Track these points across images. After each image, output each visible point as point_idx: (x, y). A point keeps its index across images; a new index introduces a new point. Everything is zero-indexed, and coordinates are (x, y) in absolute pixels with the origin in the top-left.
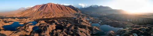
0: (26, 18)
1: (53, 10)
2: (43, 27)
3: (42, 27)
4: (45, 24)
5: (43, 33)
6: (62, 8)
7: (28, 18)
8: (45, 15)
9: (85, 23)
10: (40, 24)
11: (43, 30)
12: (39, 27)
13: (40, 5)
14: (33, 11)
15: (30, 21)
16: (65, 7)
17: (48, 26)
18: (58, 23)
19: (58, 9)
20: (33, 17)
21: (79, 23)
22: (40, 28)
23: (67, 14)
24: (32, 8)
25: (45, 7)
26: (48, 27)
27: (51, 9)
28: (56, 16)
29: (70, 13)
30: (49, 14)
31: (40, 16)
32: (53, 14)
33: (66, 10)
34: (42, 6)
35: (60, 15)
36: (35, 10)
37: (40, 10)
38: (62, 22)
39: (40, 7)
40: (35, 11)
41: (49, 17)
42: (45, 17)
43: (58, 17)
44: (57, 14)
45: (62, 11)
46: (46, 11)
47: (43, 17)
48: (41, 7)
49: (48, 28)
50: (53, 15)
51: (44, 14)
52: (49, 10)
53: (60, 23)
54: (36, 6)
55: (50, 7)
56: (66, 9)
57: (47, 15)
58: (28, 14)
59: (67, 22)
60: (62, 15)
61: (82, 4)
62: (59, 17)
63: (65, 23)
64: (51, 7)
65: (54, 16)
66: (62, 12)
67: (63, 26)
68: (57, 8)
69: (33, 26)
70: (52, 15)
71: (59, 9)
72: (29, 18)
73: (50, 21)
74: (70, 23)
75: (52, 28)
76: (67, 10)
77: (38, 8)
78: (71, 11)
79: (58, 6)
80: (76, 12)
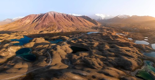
0: (9, 33)
1: (58, 21)
2: (42, 51)
3: (40, 50)
4: (47, 44)
5: (45, 62)
6: (72, 19)
7: (13, 32)
8: (45, 28)
9: (124, 40)
10: (36, 45)
11: (43, 55)
12: (34, 50)
13: (36, 15)
14: (25, 23)
15: (15, 38)
16: (77, 18)
17: (55, 48)
18: (73, 41)
19: (66, 20)
20: (23, 32)
21: (113, 39)
22: (35, 52)
24: (23, 18)
25: (44, 17)
26: (56, 50)
27: (53, 19)
28: (64, 30)
30: (52, 27)
31: (35, 31)
32: (58, 27)
34: (40, 16)
35: (70, 28)
36: (28, 21)
37: (37, 21)
38: (80, 40)
39: (35, 18)
40: (27, 23)
41: (52, 32)
42: (45, 32)
43: (67, 31)
44: (66, 27)
45: (73, 23)
46: (46, 23)
47: (41, 32)
48: (38, 18)
49: (54, 52)
50: (59, 29)
51: (42, 27)
52: (51, 22)
53: (77, 41)
54: (29, 16)
55: (53, 17)
56: (79, 20)
57: (47, 29)
58: (14, 28)
59: (88, 38)
60: (73, 29)
61: (101, 14)
62: (69, 31)
63: (87, 40)
65: (60, 31)
66: (73, 25)
67: (86, 46)
68: (64, 19)
69: (19, 48)
71: (68, 20)
72: (15, 33)
73: (55, 37)
74: (95, 40)
75: (65, 51)
76: (81, 21)
77: (32, 19)
78: (86, 23)
79: (66, 17)
80: (94, 24)
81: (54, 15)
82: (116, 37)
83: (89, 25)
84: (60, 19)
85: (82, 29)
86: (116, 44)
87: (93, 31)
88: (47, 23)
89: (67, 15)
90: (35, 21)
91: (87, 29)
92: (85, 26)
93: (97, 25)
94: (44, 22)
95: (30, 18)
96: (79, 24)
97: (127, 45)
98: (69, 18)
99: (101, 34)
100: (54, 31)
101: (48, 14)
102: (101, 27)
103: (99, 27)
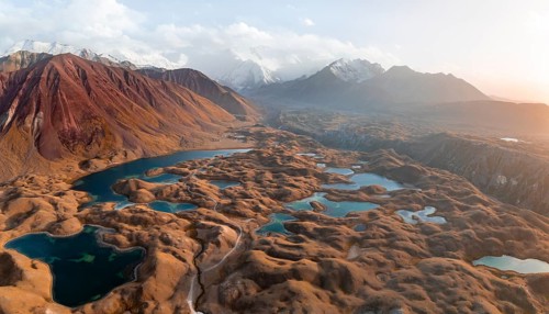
1: (110, 111)
6: (149, 95)
16: (165, 87)
19: (133, 103)
23: (193, 135)
25: (42, 87)
27: (90, 102)
28: (147, 148)
30: (103, 141)
32: (124, 139)
33: (179, 109)
35: (162, 141)
44: (146, 137)
45: (161, 117)
51: (64, 141)
52: (88, 117)
55: (81, 90)
56: (174, 97)
60: (171, 144)
62: (166, 152)
64: (89, 90)
65: (139, 153)
66: (161, 123)
68: (123, 96)
70: (119, 144)
71: (134, 98)
76: (183, 104)
78: (202, 114)
79: (125, 85)
80: (233, 117)
81: (85, 78)
82: (290, 158)
83: (213, 121)
84: (111, 97)
85: (196, 140)
86: (284, 172)
87: (234, 146)
88: (74, 125)
89: (126, 74)
91: (213, 140)
92: (204, 127)
93: (243, 119)
94: (61, 120)
96: (180, 120)
97: (303, 172)
98: (138, 90)
99: (259, 153)
100: (121, 155)
101: (57, 74)
102: (258, 129)
103: (253, 130)
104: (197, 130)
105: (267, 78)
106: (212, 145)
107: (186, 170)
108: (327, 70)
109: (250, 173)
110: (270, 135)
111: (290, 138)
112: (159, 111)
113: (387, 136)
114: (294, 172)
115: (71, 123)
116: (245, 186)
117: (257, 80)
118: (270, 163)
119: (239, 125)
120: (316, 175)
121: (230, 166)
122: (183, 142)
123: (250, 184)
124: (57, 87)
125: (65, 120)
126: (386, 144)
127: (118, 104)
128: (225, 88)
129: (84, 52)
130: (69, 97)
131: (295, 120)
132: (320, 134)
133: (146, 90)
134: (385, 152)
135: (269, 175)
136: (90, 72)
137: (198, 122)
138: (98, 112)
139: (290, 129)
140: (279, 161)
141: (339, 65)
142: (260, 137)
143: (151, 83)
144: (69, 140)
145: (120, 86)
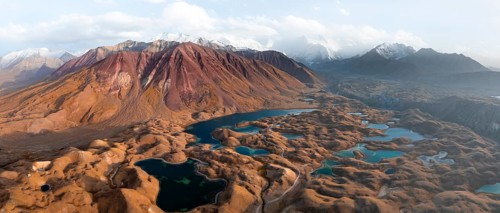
1: (215, 80)
6: (244, 69)
13: (140, 55)
14: (119, 87)
16: (255, 64)
19: (232, 75)
23: (274, 98)
25: (171, 63)
27: (202, 74)
28: (240, 106)
29: (282, 92)
30: (209, 100)
32: (224, 99)
33: (265, 79)
34: (154, 61)
35: (250, 101)
36: (125, 79)
37: (156, 80)
39: (142, 67)
40: (126, 88)
42: (206, 116)
44: (240, 98)
45: (251, 85)
48: (150, 65)
50: (228, 104)
51: (183, 99)
52: (200, 84)
54: (120, 60)
55: (197, 66)
56: (261, 70)
57: (202, 107)
60: (258, 104)
62: (253, 109)
64: (202, 66)
65: (234, 109)
66: (251, 89)
67: (299, 131)
68: (224, 68)
70: (221, 103)
71: (234, 73)
74: (309, 123)
76: (267, 76)
77: (133, 70)
78: (281, 83)
79: (227, 62)
80: (304, 85)
81: (199, 58)
82: (342, 117)
83: (289, 88)
84: (217, 71)
85: (276, 102)
86: (336, 128)
87: (303, 107)
88: (191, 88)
89: (228, 55)
90: (150, 78)
91: (288, 102)
93: (312, 87)
94: (182, 85)
95: (126, 66)
96: (265, 87)
98: (236, 66)
99: (320, 113)
100: (221, 110)
101: (181, 55)
102: (321, 94)
103: (318, 95)
104: (277, 94)
105: (331, 56)
106: (287, 106)
107: (266, 124)
108: (374, 50)
109: (311, 128)
110: (330, 99)
111: (344, 101)
112: (251, 80)
113: (415, 99)
114: (344, 128)
115: (189, 87)
116: (307, 138)
117: (323, 57)
118: (326, 120)
119: (309, 91)
120: (360, 130)
121: (298, 122)
122: (266, 103)
123: (311, 137)
124: (181, 64)
125: (185, 85)
126: (414, 105)
127: (221, 75)
128: (299, 64)
129: (200, 40)
130: (189, 71)
131: (349, 87)
132: (367, 98)
133: (242, 66)
134: (412, 111)
135: (325, 130)
136: (203, 54)
137: (277, 89)
138: (207, 80)
139: (345, 94)
140: (333, 120)
141: (382, 47)
142: (322, 100)
143: (245, 61)
144: (186, 99)
145: (224, 64)
